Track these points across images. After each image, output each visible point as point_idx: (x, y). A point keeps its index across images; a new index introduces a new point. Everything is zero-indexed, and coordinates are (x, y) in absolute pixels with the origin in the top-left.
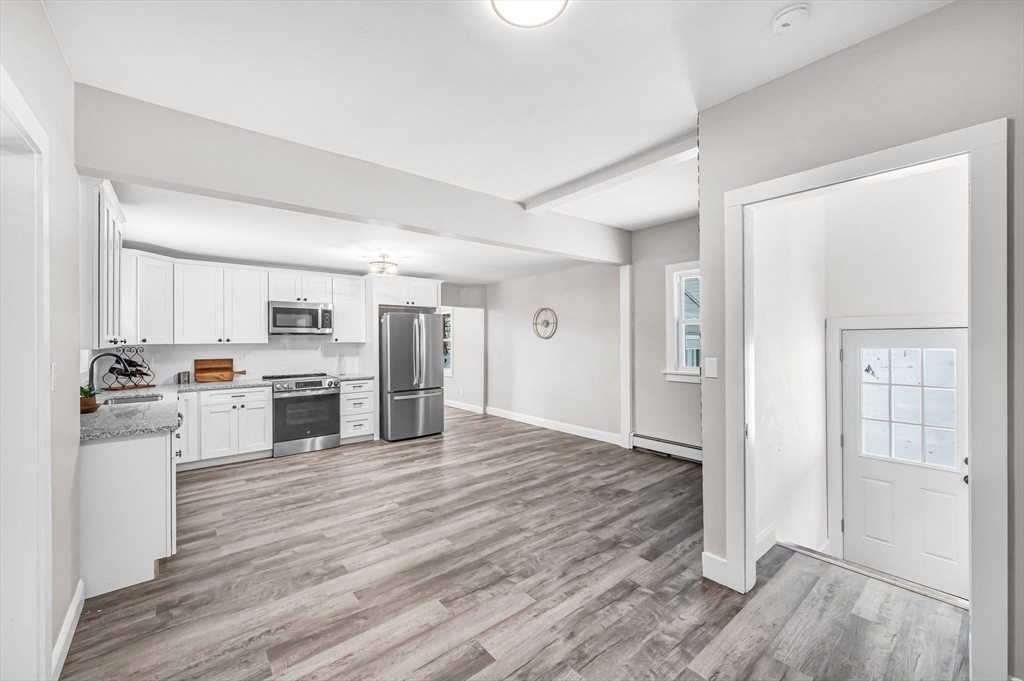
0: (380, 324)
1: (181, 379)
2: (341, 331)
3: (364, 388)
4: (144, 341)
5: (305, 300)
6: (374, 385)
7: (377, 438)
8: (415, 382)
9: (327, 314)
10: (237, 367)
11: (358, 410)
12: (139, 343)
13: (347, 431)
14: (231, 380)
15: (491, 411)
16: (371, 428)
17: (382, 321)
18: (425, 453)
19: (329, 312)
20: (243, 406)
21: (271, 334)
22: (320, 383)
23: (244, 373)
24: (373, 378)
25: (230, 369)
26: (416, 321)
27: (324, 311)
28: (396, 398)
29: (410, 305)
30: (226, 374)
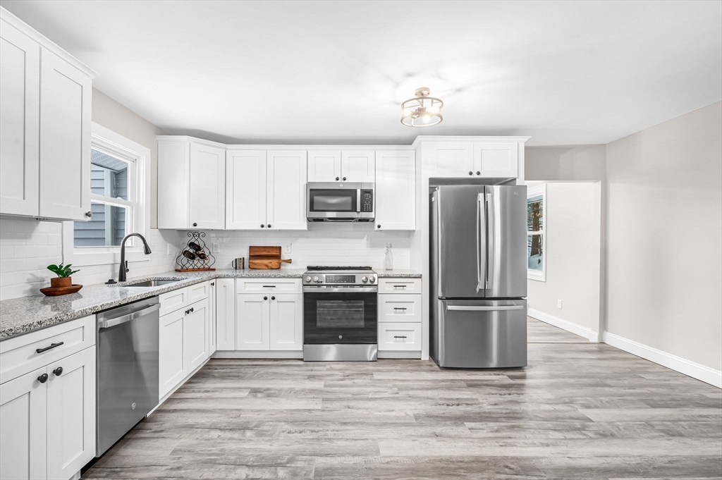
0: (431, 204)
1: (238, 265)
2: (385, 215)
3: (408, 289)
4: (195, 225)
5: (345, 179)
6: (422, 286)
7: (425, 356)
8: (480, 286)
9: (368, 194)
10: (285, 256)
11: (400, 316)
12: (192, 227)
13: (387, 342)
14: (279, 268)
15: (613, 339)
16: (417, 343)
17: (433, 199)
18: (487, 408)
19: (370, 192)
20: (273, 298)
21: (309, 220)
22: (353, 278)
23: (289, 261)
24: (420, 277)
25: (278, 257)
26: (481, 196)
27: (364, 192)
28: (450, 308)
29: (475, 176)
30: (274, 262)
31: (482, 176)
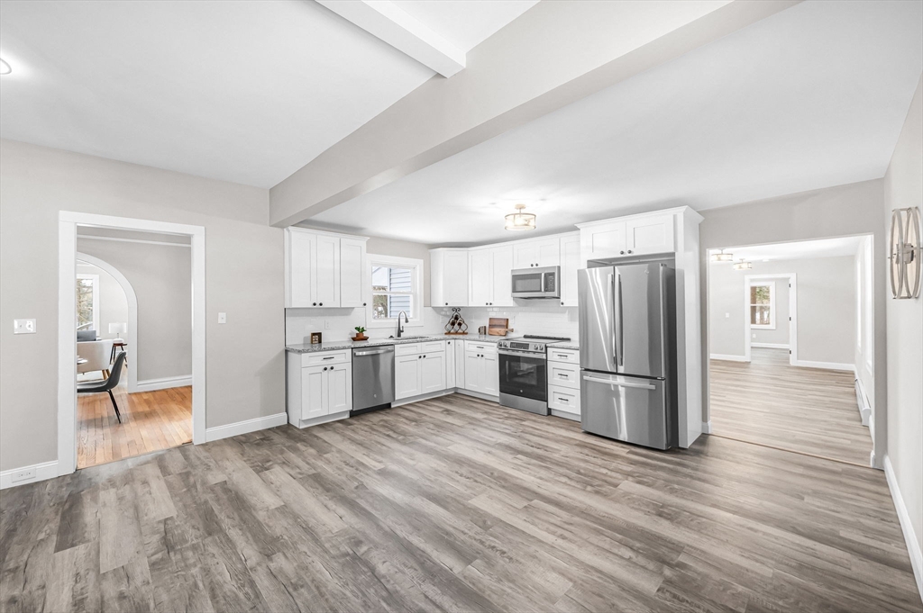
31: (635, 254)
